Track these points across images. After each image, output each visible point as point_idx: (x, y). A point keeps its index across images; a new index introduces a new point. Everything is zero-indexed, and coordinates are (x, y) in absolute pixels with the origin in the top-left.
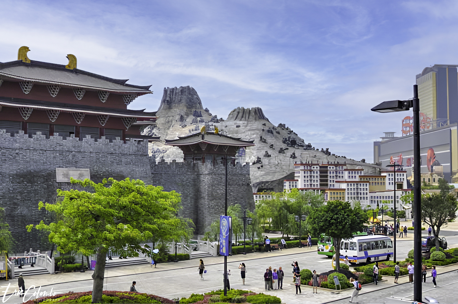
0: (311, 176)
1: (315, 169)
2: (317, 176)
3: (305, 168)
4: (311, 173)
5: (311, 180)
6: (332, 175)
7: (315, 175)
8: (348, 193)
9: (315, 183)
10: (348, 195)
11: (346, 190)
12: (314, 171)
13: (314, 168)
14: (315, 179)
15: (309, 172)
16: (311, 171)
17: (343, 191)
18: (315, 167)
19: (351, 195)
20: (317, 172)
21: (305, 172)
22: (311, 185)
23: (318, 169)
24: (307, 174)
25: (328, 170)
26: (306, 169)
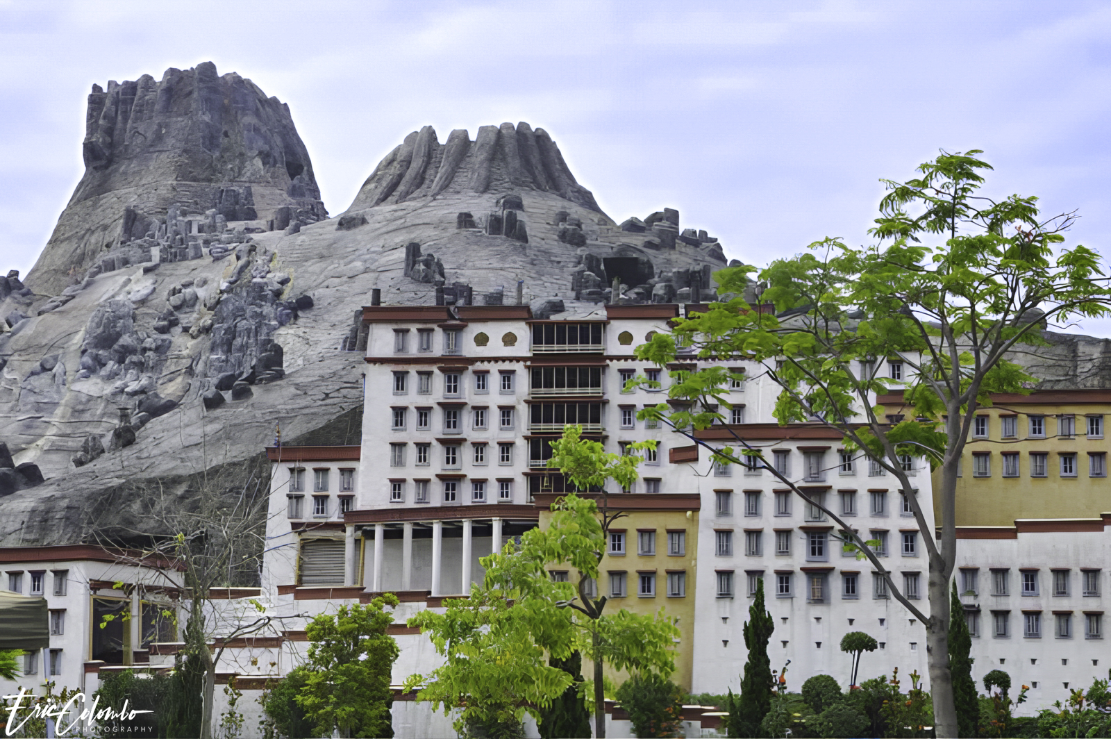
0: (452, 411)
1: (496, 347)
2: (507, 411)
3: (401, 348)
4: (452, 387)
5: (451, 445)
6: (640, 399)
7: (494, 397)
8: (724, 535)
9: (493, 470)
10: (724, 550)
11: (709, 504)
12: (479, 366)
13: (482, 340)
14: (493, 431)
15: (439, 380)
16: (454, 367)
17: (675, 521)
18: (496, 331)
19: (755, 550)
20: (507, 376)
21: (400, 378)
22: (451, 482)
23: (524, 347)
24: (424, 391)
25: (601, 357)
26: (413, 350)
